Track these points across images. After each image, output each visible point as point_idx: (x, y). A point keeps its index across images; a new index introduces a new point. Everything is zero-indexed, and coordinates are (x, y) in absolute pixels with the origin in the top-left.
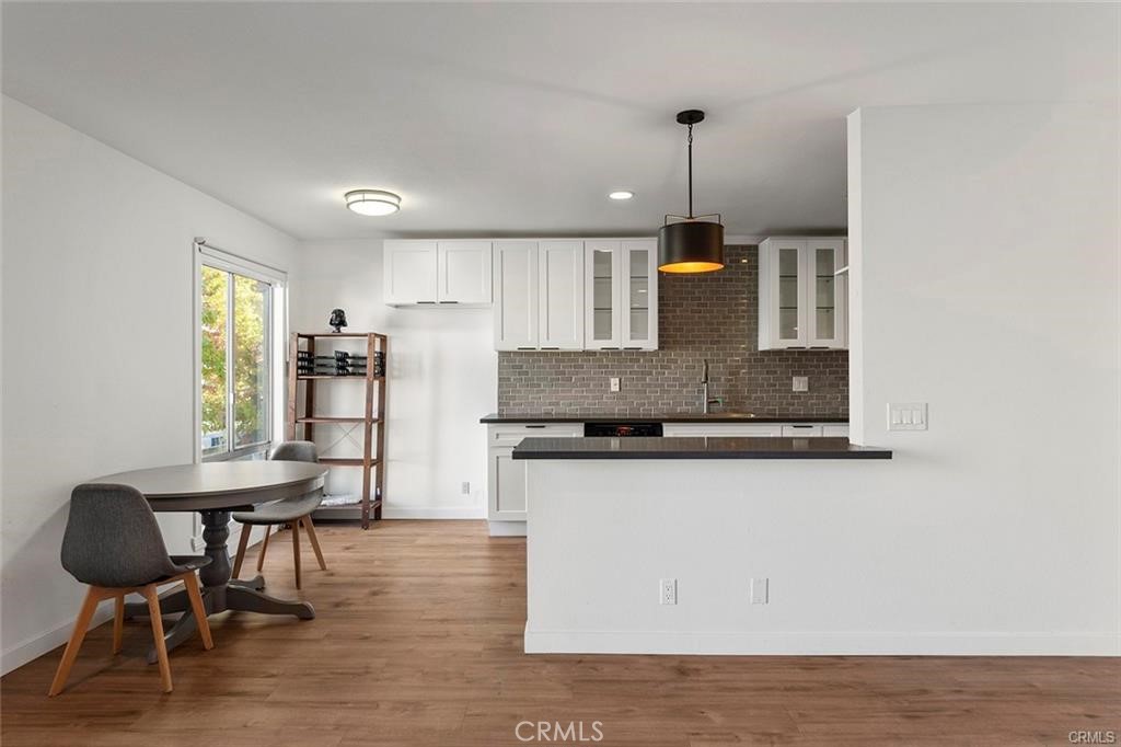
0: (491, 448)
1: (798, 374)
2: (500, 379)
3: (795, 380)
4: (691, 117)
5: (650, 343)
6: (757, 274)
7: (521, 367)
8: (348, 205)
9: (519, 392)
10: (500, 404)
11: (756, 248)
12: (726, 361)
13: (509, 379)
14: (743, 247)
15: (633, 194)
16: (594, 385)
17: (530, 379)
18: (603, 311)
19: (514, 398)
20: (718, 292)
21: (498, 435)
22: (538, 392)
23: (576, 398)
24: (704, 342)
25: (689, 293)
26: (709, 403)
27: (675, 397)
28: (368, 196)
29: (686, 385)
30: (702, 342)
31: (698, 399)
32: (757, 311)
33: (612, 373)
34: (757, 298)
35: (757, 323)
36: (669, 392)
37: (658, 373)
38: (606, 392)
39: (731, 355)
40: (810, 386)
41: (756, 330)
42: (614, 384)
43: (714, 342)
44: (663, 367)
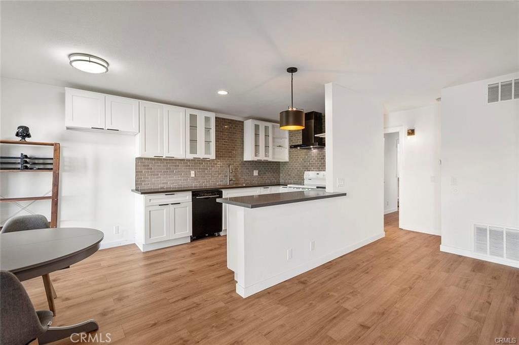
0: (146, 207)
1: (255, 169)
2: (136, 172)
3: (255, 171)
4: (292, 70)
5: (212, 156)
6: (243, 132)
7: (148, 166)
8: (71, 62)
9: (148, 178)
10: (136, 184)
11: (243, 122)
12: (233, 164)
13: (142, 172)
14: (239, 121)
15: (228, 93)
16: (184, 174)
17: (153, 172)
18: (193, 141)
19: (144, 181)
20: (231, 138)
21: (150, 200)
22: (157, 178)
23: (176, 180)
24: (227, 157)
25: (221, 137)
26: (230, 181)
27: (216, 179)
28: (92, 59)
29: (220, 174)
30: (225, 157)
31: (225, 179)
32: (243, 146)
33: (192, 169)
34: (243, 141)
35: (243, 150)
36: (214, 177)
37: (210, 169)
38: (189, 177)
39: (235, 162)
40: (258, 173)
41: (243, 153)
42: (193, 174)
43: (229, 157)
44: (212, 166)
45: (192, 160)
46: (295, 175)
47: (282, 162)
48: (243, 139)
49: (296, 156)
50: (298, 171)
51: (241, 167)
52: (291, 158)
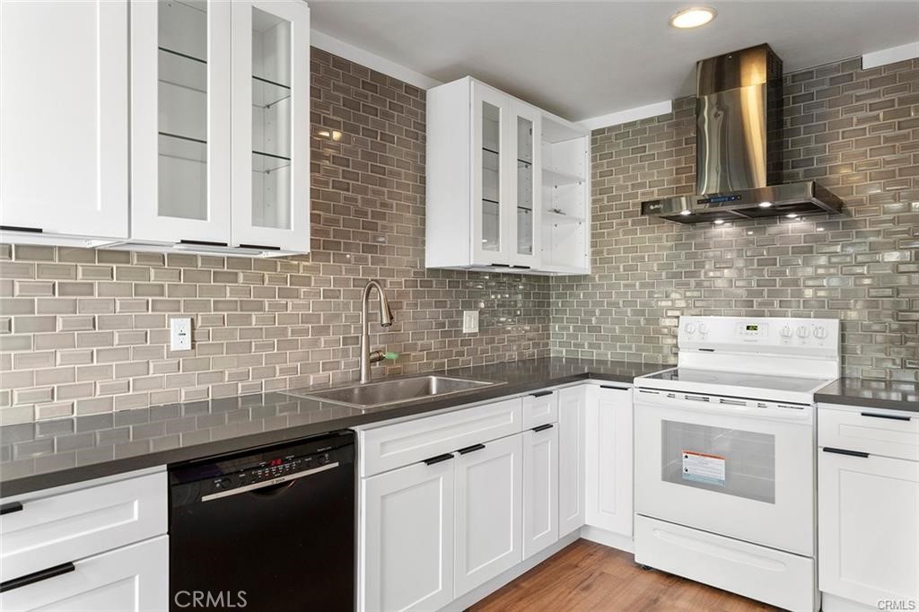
1: (468, 306)
3: (466, 315)
5: (295, 237)
11: (424, 93)
14: (406, 86)
24: (355, 248)
26: (370, 362)
27: (305, 357)
29: (325, 330)
30: (348, 247)
31: (345, 353)
32: (423, 201)
33: (175, 308)
34: (423, 180)
35: (423, 222)
36: (293, 345)
37: (273, 306)
38: (157, 353)
39: (391, 273)
40: (481, 323)
41: (423, 232)
42: (178, 333)
43: (367, 249)
44: (284, 293)
45: (173, 257)
46: (624, 330)
47: (561, 279)
48: (423, 170)
49: (626, 250)
50: (635, 313)
51: (417, 295)
52: (603, 261)
